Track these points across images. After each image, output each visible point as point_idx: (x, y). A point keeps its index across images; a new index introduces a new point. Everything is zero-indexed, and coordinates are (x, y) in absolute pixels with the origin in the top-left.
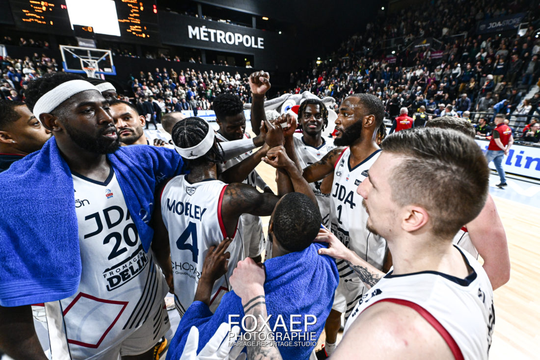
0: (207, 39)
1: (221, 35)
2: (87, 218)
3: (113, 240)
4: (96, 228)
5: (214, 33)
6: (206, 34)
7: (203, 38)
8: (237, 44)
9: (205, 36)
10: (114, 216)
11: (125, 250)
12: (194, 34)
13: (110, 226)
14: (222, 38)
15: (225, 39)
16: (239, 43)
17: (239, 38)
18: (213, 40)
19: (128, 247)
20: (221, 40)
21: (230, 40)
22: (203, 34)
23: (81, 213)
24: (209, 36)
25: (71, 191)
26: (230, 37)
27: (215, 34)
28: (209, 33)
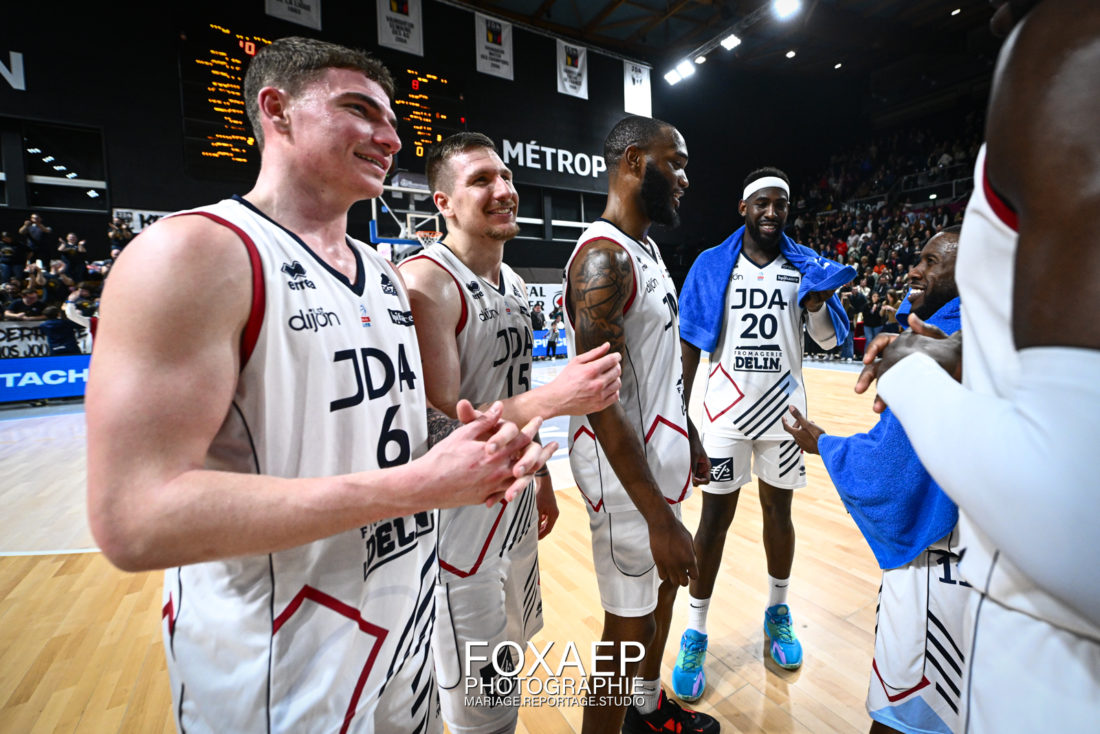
0: (538, 166)
1: (565, 158)
2: (738, 290)
3: (750, 321)
4: (740, 303)
5: (553, 154)
6: (537, 156)
7: (530, 164)
8: (595, 175)
9: (534, 161)
10: (758, 299)
11: (755, 336)
12: (514, 156)
13: (752, 306)
14: (568, 164)
15: (573, 165)
16: (599, 173)
17: (599, 164)
18: (549, 167)
19: (759, 335)
20: (564, 166)
21: (583, 167)
22: (530, 156)
23: (735, 284)
24: (542, 159)
25: (735, 265)
26: (582, 161)
27: (555, 157)
28: (543, 155)
